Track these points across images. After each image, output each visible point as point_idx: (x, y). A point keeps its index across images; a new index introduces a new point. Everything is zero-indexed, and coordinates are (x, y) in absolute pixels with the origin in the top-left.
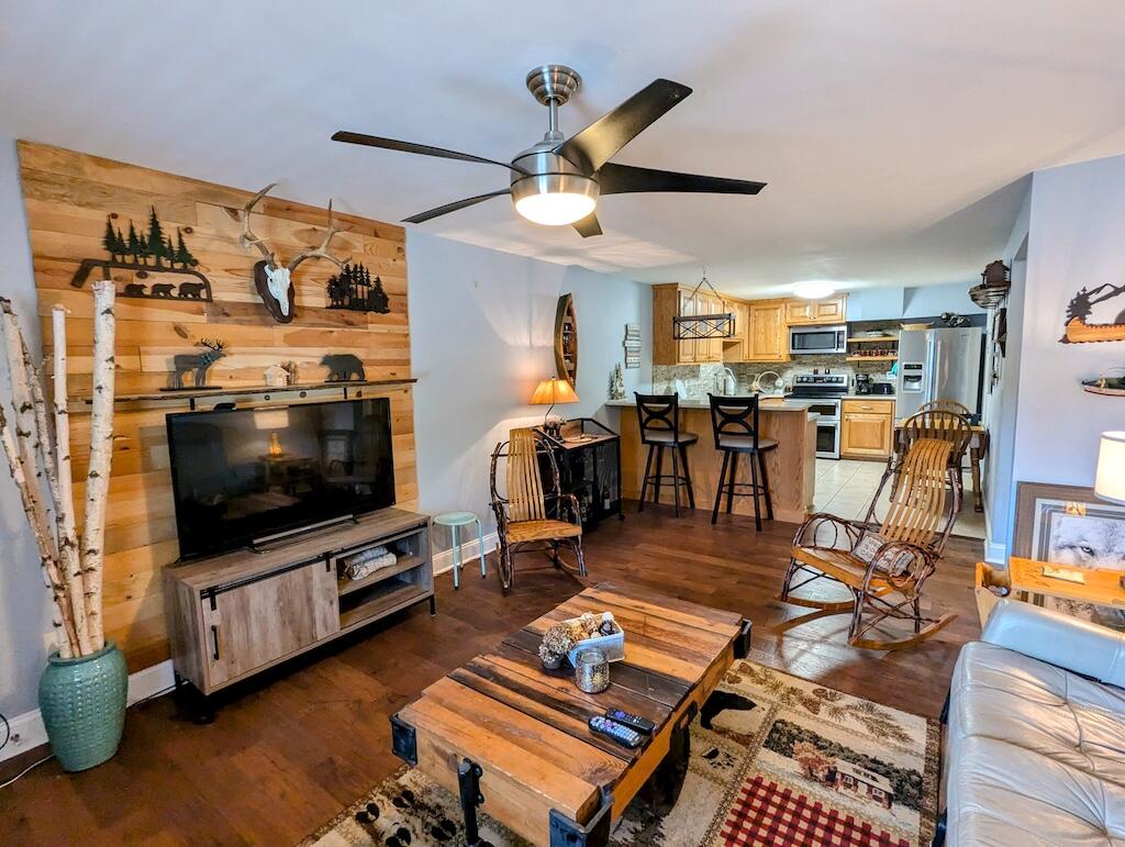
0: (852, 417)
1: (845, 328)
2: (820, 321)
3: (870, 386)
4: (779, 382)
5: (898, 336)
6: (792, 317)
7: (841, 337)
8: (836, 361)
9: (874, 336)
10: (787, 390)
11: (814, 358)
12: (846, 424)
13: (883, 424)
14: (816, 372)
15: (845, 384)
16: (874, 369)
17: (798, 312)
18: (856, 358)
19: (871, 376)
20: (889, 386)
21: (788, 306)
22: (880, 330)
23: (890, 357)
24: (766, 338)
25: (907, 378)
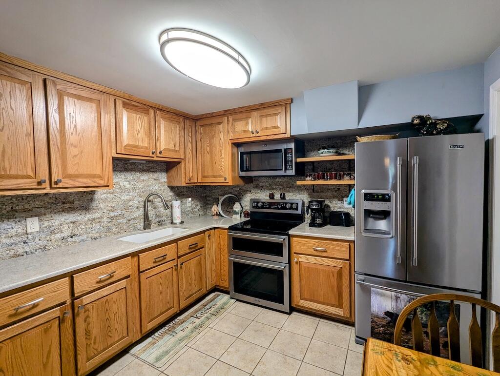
0: (302, 259)
1: (292, 146)
2: (263, 135)
3: (327, 214)
4: (237, 207)
5: (354, 154)
6: (234, 132)
7: (289, 155)
8: (288, 184)
9: (326, 155)
10: (247, 214)
11: (270, 181)
12: (295, 268)
13: (340, 273)
14: (272, 196)
15: (299, 212)
16: (330, 194)
17: (240, 126)
18: (309, 181)
19: (327, 202)
20: (347, 215)
21: (231, 120)
22: (332, 147)
23: (346, 181)
24: (212, 157)
25: (368, 213)
